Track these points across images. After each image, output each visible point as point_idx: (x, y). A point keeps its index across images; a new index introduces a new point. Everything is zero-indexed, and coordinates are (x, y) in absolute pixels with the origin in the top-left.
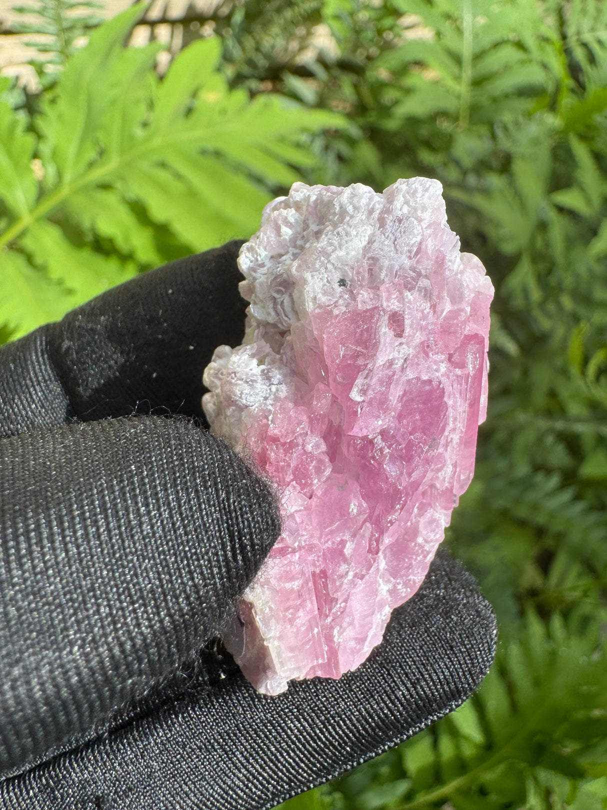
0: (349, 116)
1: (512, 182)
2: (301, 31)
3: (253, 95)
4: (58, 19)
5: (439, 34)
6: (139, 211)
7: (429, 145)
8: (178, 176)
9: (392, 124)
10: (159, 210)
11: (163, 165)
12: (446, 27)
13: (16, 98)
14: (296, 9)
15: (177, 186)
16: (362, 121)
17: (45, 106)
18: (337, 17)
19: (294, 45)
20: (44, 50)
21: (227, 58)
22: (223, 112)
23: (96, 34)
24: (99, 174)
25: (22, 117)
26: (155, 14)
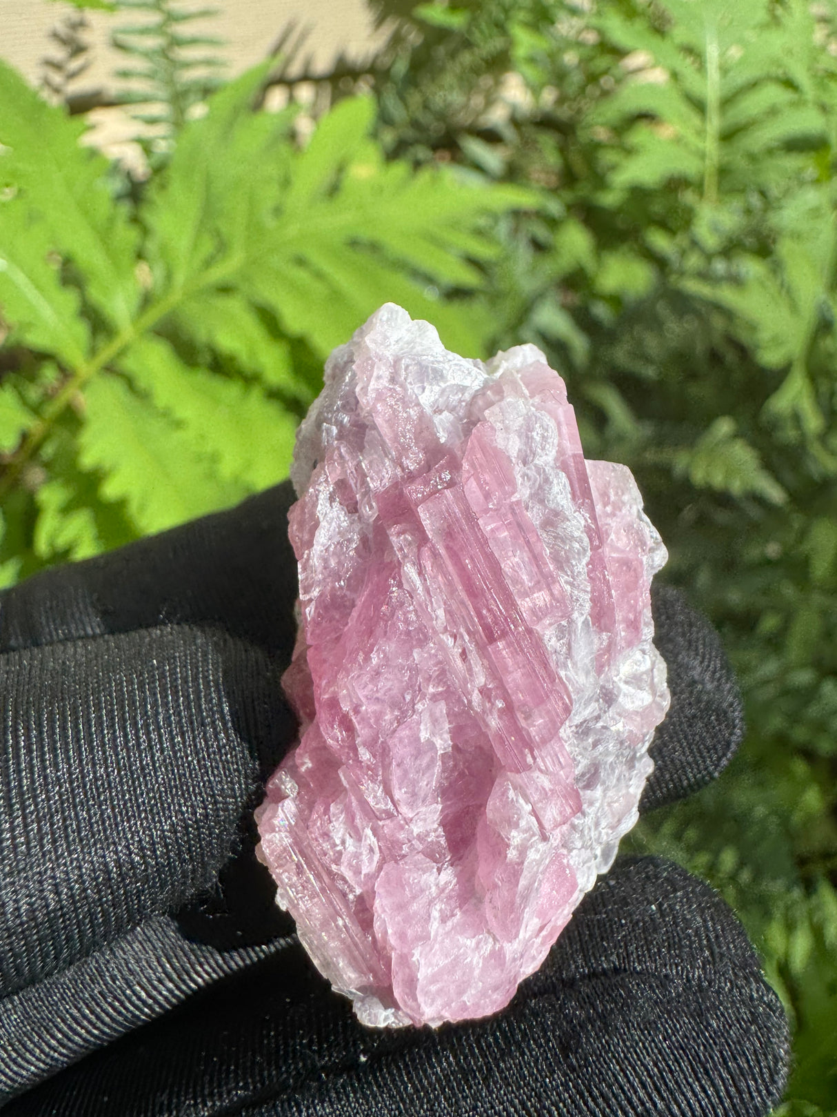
0: (553, 191)
1: (777, 268)
2: (486, 81)
3: (417, 165)
4: (170, 82)
5: (675, 76)
6: (269, 320)
7: (664, 225)
8: (319, 275)
9: (610, 199)
10: (295, 319)
11: (301, 262)
12: (686, 66)
13: (117, 185)
14: (476, 50)
15: (318, 288)
16: (568, 196)
17: (152, 193)
18: (532, 60)
19: (477, 101)
20: (152, 121)
21: (384, 119)
22: (379, 190)
23: (218, 99)
24: (219, 273)
25: (125, 209)
26: (295, 70)
